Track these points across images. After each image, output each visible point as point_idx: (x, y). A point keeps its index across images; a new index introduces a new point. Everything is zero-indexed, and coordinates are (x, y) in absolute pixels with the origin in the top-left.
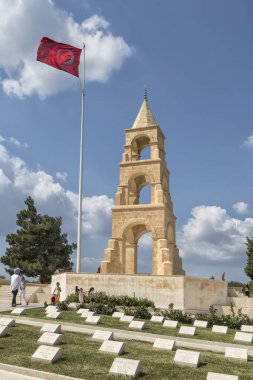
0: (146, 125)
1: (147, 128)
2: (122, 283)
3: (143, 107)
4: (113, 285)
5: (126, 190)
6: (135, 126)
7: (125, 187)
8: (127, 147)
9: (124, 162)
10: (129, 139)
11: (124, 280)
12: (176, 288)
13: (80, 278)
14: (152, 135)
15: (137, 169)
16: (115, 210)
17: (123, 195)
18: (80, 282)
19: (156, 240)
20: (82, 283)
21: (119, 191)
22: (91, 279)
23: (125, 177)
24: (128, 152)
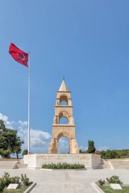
0: (65, 90)
1: (66, 92)
2: (65, 158)
3: (63, 83)
4: (61, 159)
5: (58, 118)
6: (60, 90)
7: (57, 116)
8: (57, 99)
9: (57, 105)
10: (58, 95)
11: (66, 156)
12: (89, 159)
13: (44, 156)
14: (68, 95)
15: (63, 109)
16: (54, 126)
17: (56, 120)
18: (44, 158)
19: (72, 139)
20: (45, 158)
21: (55, 118)
22: (49, 156)
23: (57, 111)
24: (58, 101)
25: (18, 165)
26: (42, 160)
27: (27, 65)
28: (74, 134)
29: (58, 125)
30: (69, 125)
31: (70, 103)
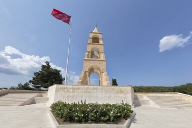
2: (95, 91)
3: (96, 28)
6: (94, 32)
7: (89, 52)
8: (90, 38)
9: (89, 43)
10: (91, 35)
11: (96, 89)
12: (127, 93)
13: (66, 88)
14: (100, 36)
15: (94, 46)
16: (85, 60)
17: (88, 55)
18: (66, 90)
19: (103, 72)
20: (68, 91)
21: (87, 53)
22: (74, 89)
23: (90, 48)
24: (91, 40)
25: (35, 98)
26: (63, 92)
27: (69, 23)
28: (105, 67)
29: (90, 59)
30: (100, 59)
31: (101, 42)
